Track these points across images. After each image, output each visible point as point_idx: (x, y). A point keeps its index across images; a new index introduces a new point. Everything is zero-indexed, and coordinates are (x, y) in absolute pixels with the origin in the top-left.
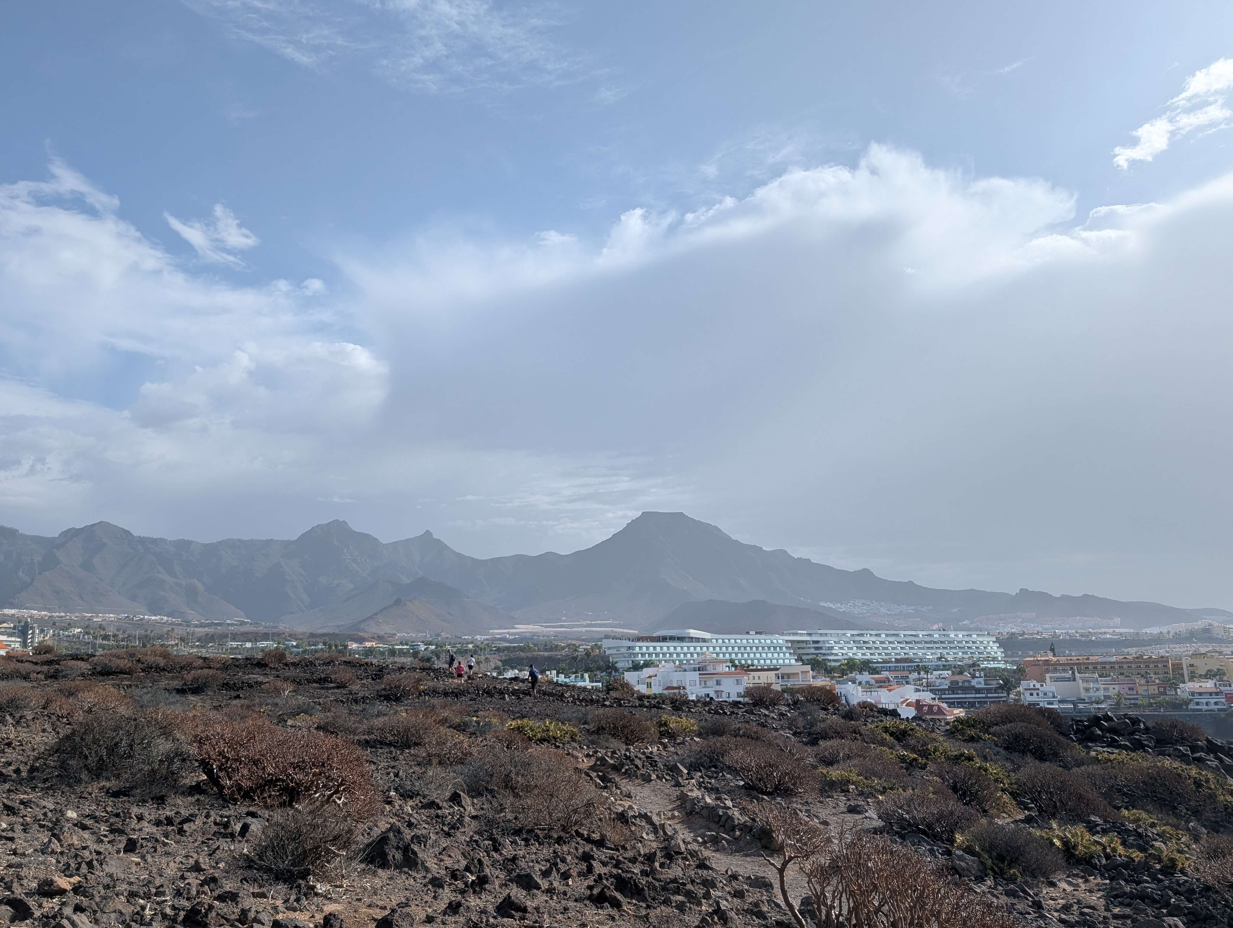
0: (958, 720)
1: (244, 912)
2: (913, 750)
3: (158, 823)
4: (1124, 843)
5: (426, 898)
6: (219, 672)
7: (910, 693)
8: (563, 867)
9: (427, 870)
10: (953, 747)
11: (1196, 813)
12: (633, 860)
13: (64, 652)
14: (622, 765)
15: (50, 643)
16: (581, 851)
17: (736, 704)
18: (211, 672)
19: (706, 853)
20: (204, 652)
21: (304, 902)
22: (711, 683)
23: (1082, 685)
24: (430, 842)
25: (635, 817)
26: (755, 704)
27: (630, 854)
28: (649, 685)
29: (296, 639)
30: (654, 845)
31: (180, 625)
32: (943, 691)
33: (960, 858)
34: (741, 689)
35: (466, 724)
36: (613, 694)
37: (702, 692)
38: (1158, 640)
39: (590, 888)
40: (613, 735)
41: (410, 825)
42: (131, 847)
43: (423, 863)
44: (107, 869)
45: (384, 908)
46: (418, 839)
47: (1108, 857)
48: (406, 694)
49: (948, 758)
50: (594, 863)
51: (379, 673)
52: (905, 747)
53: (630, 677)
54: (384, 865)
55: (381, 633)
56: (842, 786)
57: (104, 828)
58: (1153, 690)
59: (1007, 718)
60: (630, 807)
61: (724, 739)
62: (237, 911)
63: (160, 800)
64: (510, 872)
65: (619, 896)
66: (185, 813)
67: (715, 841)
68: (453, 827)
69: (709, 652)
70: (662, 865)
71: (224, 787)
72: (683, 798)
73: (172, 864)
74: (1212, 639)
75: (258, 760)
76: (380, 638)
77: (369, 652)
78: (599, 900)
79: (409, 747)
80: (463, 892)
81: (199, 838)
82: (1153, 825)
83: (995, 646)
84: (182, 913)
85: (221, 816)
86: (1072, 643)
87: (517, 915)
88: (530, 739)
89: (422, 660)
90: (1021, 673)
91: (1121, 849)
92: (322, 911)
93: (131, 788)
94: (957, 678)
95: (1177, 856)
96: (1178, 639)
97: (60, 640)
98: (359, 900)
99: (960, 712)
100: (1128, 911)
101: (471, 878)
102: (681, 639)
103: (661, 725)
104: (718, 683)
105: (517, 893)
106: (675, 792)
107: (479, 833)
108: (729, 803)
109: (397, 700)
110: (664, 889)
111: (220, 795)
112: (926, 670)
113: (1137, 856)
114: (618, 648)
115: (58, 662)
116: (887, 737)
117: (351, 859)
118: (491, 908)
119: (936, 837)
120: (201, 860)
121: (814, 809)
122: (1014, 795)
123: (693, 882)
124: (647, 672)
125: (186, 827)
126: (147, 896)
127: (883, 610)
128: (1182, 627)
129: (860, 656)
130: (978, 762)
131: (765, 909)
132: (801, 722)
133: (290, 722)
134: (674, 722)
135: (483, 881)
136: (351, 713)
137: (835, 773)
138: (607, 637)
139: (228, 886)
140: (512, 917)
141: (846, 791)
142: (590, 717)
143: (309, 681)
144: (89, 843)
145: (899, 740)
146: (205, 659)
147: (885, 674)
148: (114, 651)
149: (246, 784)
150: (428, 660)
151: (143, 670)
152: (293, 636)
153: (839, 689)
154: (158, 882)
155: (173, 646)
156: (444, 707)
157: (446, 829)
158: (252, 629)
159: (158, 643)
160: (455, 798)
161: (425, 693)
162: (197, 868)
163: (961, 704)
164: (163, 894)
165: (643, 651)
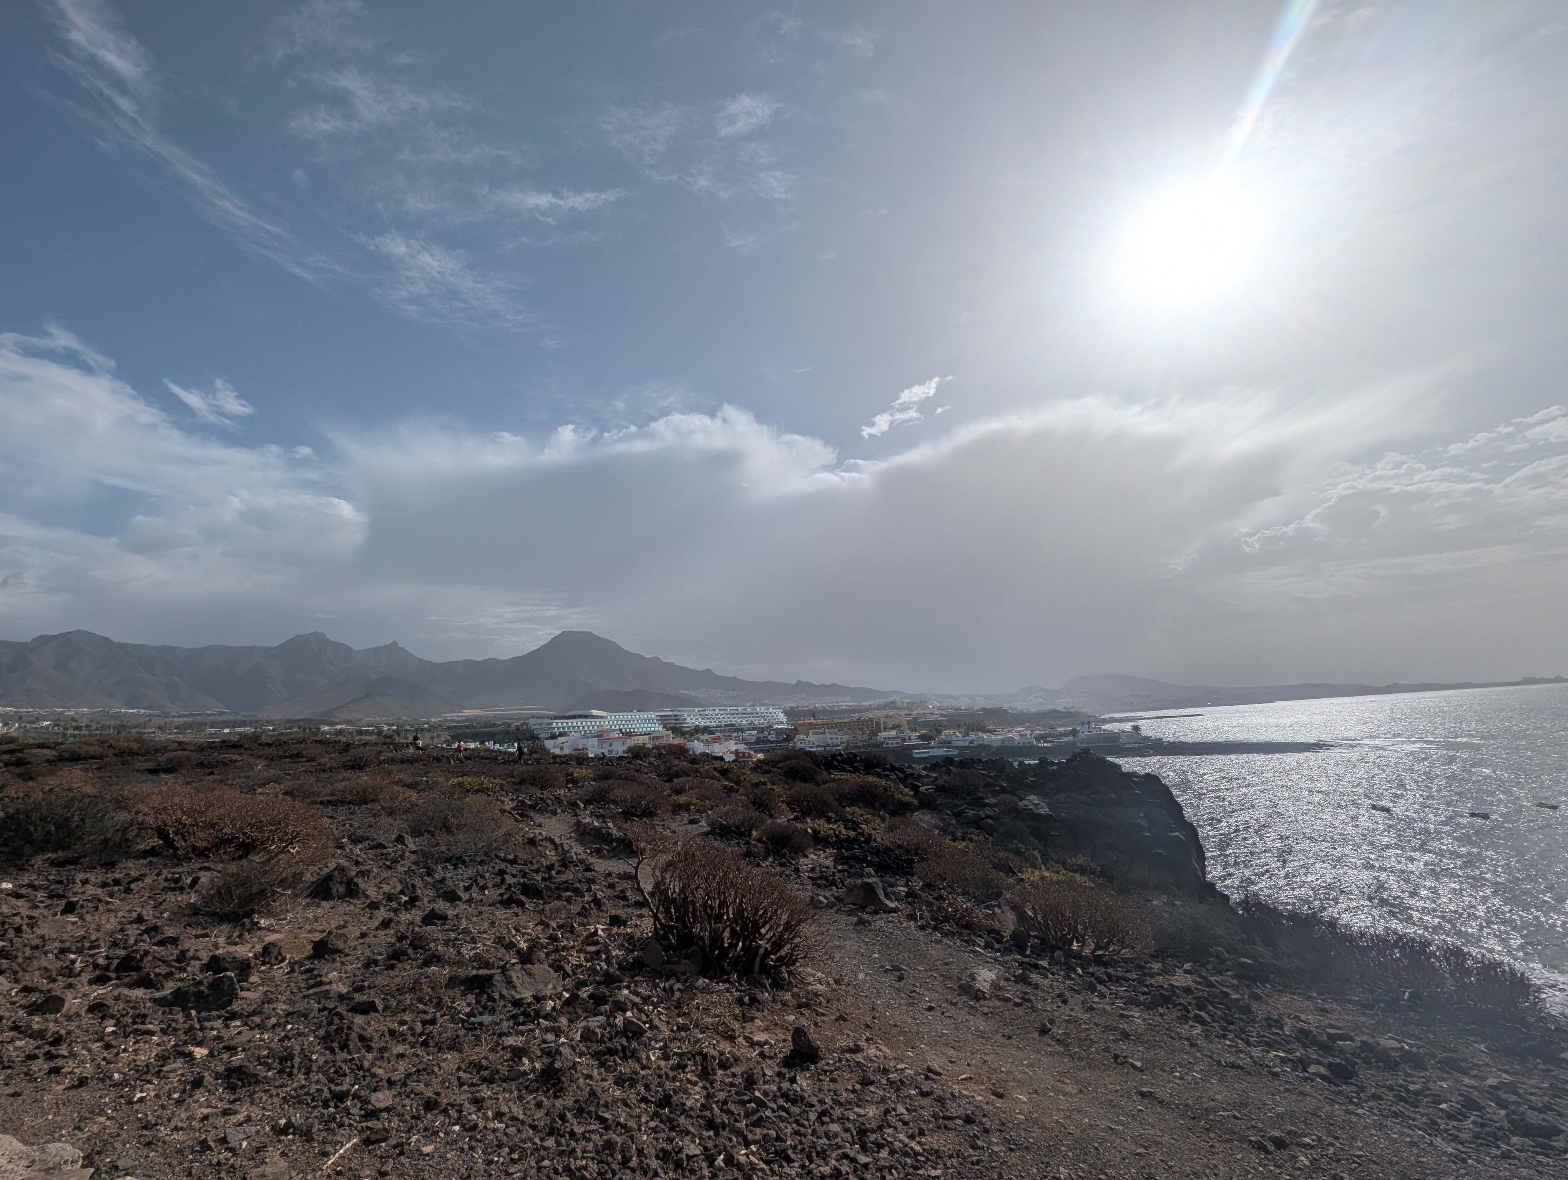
0: (759, 761)
1: (183, 953)
2: (731, 781)
3: (104, 885)
4: (845, 828)
5: (363, 919)
6: (194, 754)
7: (733, 746)
8: (481, 882)
9: (367, 897)
10: (755, 778)
11: (884, 806)
12: (537, 871)
13: (31, 741)
14: (537, 804)
15: (14, 735)
16: (497, 869)
17: (621, 758)
18: (185, 753)
19: (592, 860)
20: (181, 738)
21: (247, 936)
22: (606, 745)
23: (829, 736)
24: (372, 874)
25: (542, 840)
26: (634, 758)
27: (535, 867)
28: (562, 749)
29: (273, 725)
30: (555, 858)
31: (157, 716)
32: (752, 743)
33: (755, 846)
34: (625, 748)
35: (417, 784)
36: (535, 756)
37: (599, 751)
38: (868, 709)
39: (501, 895)
40: (532, 785)
41: (357, 863)
42: (70, 908)
43: (363, 892)
44: (38, 932)
45: (324, 931)
46: (362, 874)
47: (836, 836)
48: (368, 763)
49: (752, 784)
50: (506, 876)
51: (347, 747)
52: (726, 780)
53: (549, 744)
54: (328, 897)
55: (350, 718)
56: (686, 807)
57: (41, 895)
58: (866, 737)
59: (786, 758)
60: (540, 834)
61: (610, 782)
62: (176, 952)
63: (111, 865)
64: (438, 890)
65: (523, 898)
66: (134, 873)
67: (599, 851)
68: (395, 861)
69: (605, 724)
70: (558, 873)
71: (178, 849)
72: (578, 824)
73: (112, 920)
74: (895, 708)
75: (216, 823)
76: (349, 722)
77: (340, 732)
78: (507, 903)
79: (367, 803)
80: (395, 911)
81: (147, 894)
82: (862, 815)
83: (782, 715)
84: (116, 962)
85: (174, 873)
86: (825, 712)
87: (439, 922)
88: (468, 791)
89: (386, 737)
90: (796, 731)
91: (844, 831)
92: (263, 941)
93: (80, 858)
94: (761, 735)
95: (872, 832)
96: (879, 708)
97: (27, 731)
98: (300, 928)
99: (760, 756)
100: (846, 867)
101: (404, 899)
102: (586, 717)
103: (568, 775)
104: (611, 745)
105: (441, 906)
106: (573, 820)
107: (416, 863)
108: (610, 825)
109: (361, 768)
110: (557, 889)
111: (175, 856)
112: (742, 731)
113: (852, 834)
114: (540, 724)
115: (21, 751)
116: (716, 773)
117: (297, 896)
118: (418, 920)
119: (742, 834)
120: (144, 913)
121: (667, 823)
122: (788, 804)
123: (580, 881)
124: (561, 740)
125: (133, 886)
126: (79, 951)
127: (718, 695)
128: (880, 701)
129: (702, 723)
130: (769, 786)
131: (628, 894)
132: (662, 768)
133: (259, 791)
134: (577, 772)
135: (414, 900)
136: (318, 780)
137: (682, 799)
138: (533, 717)
139: (170, 932)
140: (435, 924)
141: (688, 810)
142: (515, 773)
143: (281, 758)
144: (21, 910)
145: (723, 775)
146: (180, 743)
147: (718, 734)
148: (85, 739)
149: (201, 844)
150: (391, 737)
151: (115, 755)
152: (270, 723)
153: (689, 745)
154: (93, 937)
155: (149, 733)
156: (400, 771)
157: (388, 863)
158: (230, 718)
159: (134, 731)
160: (400, 839)
161: (385, 762)
162: (140, 920)
163: (761, 751)
164: (98, 947)
165: (558, 725)
